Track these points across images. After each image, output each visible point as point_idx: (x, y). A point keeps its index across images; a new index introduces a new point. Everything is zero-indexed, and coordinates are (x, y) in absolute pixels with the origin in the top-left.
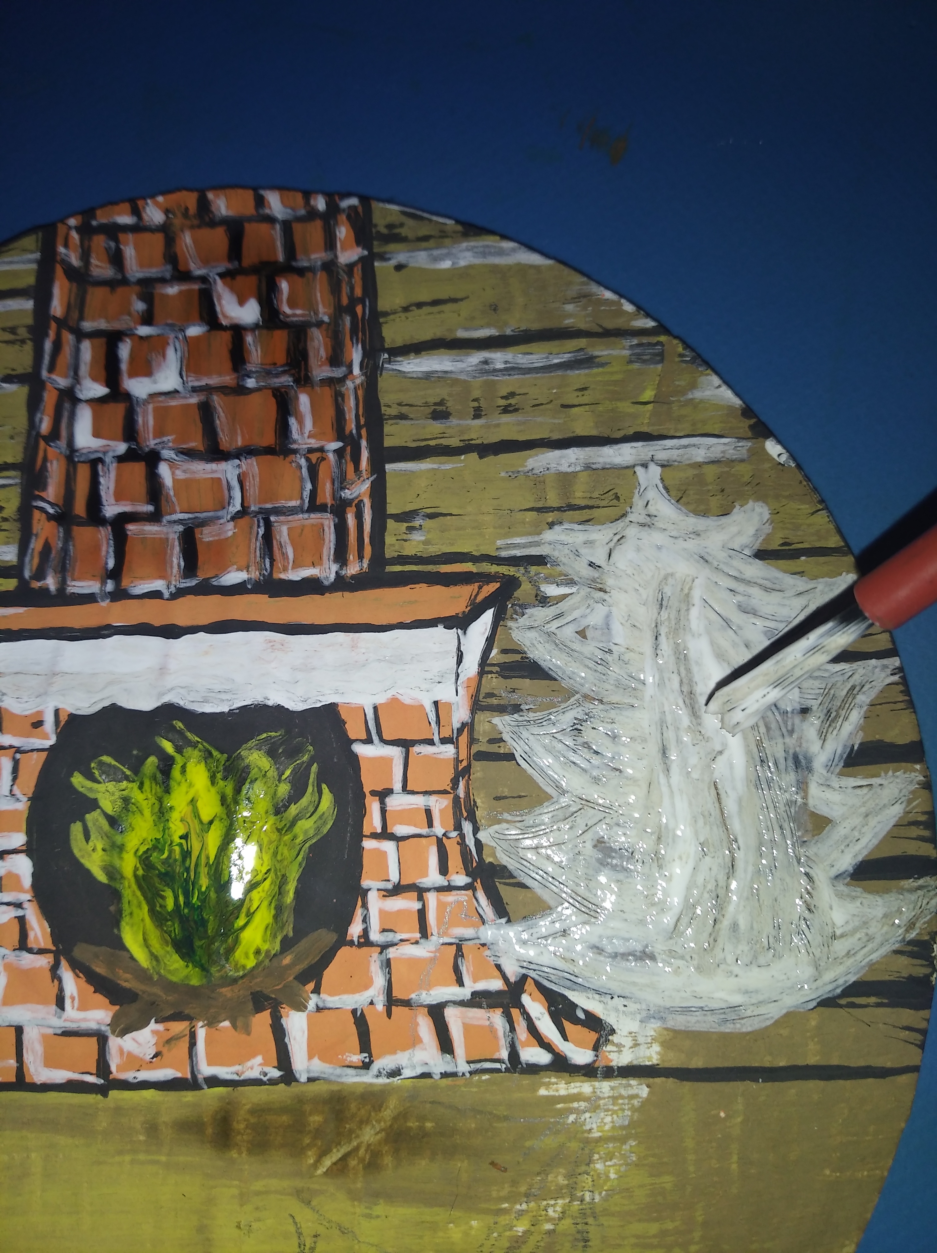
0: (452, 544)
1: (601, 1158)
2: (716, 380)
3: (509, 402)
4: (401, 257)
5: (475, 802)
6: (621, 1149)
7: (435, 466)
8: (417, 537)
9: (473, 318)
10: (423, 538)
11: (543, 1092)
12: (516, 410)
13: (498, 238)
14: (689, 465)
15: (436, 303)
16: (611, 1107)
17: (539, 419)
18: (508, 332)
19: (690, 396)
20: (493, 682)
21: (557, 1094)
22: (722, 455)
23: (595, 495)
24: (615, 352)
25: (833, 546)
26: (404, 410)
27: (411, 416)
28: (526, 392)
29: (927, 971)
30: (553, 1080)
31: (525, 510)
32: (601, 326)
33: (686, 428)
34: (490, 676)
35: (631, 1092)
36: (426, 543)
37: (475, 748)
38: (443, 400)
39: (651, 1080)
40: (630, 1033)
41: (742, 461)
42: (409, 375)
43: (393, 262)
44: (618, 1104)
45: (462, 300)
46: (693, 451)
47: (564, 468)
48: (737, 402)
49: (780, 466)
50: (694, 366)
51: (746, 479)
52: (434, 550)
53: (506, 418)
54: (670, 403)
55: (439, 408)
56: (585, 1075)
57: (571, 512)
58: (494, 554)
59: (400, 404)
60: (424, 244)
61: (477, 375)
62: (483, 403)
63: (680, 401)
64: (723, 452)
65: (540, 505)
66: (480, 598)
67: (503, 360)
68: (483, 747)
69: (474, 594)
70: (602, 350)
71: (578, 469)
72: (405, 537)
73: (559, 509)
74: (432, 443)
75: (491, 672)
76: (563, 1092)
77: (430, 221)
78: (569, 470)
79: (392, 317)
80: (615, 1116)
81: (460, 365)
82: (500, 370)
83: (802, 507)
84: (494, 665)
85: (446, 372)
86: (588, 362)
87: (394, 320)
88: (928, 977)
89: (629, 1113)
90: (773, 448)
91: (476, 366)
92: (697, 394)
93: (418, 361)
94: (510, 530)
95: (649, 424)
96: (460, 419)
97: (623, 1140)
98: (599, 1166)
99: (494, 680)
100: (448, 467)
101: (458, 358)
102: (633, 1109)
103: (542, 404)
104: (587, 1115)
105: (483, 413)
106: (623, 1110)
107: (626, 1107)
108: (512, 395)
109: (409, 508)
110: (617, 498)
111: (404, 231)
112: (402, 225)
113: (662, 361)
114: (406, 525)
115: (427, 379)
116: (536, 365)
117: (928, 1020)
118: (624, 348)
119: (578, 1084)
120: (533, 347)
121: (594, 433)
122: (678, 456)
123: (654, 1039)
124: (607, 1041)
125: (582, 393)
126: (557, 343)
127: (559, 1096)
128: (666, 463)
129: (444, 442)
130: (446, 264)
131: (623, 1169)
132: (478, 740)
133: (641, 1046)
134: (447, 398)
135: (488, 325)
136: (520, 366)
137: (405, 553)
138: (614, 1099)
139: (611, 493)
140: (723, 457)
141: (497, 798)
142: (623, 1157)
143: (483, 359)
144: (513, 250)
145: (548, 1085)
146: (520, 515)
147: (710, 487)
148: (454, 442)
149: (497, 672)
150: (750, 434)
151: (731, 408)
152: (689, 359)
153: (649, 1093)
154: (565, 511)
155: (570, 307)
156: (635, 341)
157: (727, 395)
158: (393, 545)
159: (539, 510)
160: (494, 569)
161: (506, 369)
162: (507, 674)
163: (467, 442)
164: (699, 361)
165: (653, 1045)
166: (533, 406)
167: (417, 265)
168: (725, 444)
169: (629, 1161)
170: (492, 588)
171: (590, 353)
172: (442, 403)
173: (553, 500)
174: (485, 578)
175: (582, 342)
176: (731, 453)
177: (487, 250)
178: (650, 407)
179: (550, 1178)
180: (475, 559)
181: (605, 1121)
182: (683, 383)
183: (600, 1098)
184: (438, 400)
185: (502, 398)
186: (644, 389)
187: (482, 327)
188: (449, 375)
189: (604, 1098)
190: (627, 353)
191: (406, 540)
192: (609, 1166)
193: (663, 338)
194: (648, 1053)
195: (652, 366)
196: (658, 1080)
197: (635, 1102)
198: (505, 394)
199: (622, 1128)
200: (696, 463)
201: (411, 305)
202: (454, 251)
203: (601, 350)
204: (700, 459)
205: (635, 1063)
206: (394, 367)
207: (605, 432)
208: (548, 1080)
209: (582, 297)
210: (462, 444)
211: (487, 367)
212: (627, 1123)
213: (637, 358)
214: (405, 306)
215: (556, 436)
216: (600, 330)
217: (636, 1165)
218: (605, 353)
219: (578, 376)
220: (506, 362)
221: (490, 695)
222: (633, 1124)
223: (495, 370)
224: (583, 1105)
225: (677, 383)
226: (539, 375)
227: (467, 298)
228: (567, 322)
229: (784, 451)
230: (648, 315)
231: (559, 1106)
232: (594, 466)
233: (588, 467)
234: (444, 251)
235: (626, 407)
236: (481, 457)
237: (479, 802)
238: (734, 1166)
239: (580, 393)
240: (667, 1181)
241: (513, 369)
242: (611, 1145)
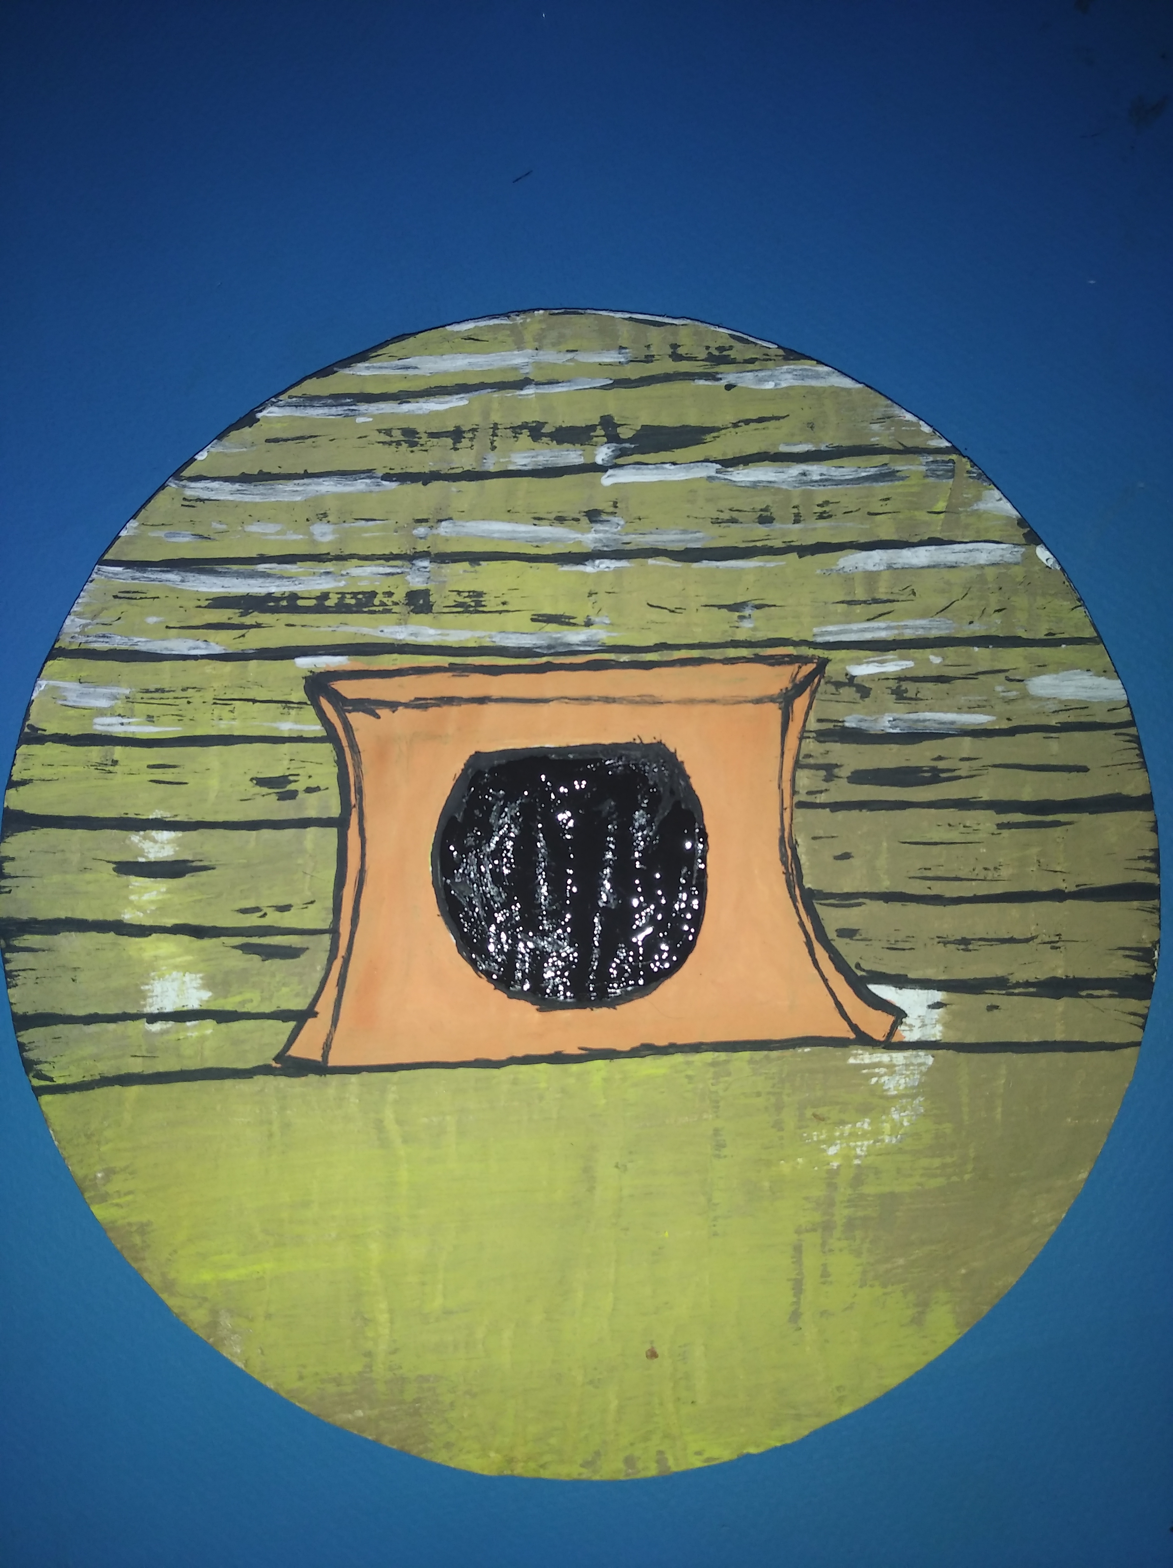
0: (776, 631)
1: (896, 1110)
2: (997, 494)
3: (824, 509)
4: (731, 378)
5: (796, 842)
6: (912, 1104)
7: (761, 564)
8: (747, 624)
9: (793, 435)
10: (751, 626)
11: (852, 1061)
12: (830, 516)
13: (815, 362)
14: (974, 566)
15: (761, 420)
16: (904, 1072)
17: (849, 524)
18: (823, 448)
19: (975, 507)
20: (810, 746)
21: (862, 1062)
22: (1001, 558)
23: (896, 590)
24: (913, 468)
25: (1088, 636)
26: (735, 515)
27: (740, 520)
28: (837, 501)
29: (1150, 971)
30: (860, 1052)
31: (838, 602)
32: (902, 445)
33: (971, 535)
34: (808, 740)
35: (920, 1060)
36: (754, 629)
37: (796, 799)
38: (768, 506)
39: (935, 1052)
40: (919, 1017)
41: (1017, 564)
42: (739, 484)
43: (724, 382)
44: (909, 1070)
45: (784, 417)
46: (976, 554)
47: (870, 567)
48: (1014, 513)
49: (1047, 569)
50: (980, 481)
51: (1020, 579)
52: (761, 635)
53: (822, 523)
54: (959, 513)
55: (764, 514)
56: (884, 1048)
57: (876, 605)
58: (810, 639)
59: (731, 510)
60: (750, 367)
61: (797, 485)
62: (802, 511)
63: (967, 511)
64: (1002, 556)
65: (849, 599)
66: (800, 676)
67: (819, 472)
68: (803, 797)
69: (795, 673)
70: (903, 465)
71: (882, 568)
72: (737, 624)
73: (865, 602)
74: (759, 544)
75: (809, 737)
76: (867, 1061)
77: (756, 344)
78: (875, 569)
79: (723, 431)
80: (907, 1079)
81: (783, 476)
82: (816, 481)
83: (1065, 603)
84: (811, 731)
85: (770, 482)
86: (890, 475)
87: (725, 434)
88: (1148, 977)
89: (918, 1076)
90: (1042, 554)
91: (795, 477)
92: (981, 506)
93: (745, 471)
94: (825, 619)
95: (942, 531)
96: (783, 523)
97: (914, 1097)
98: (896, 1116)
99: (812, 744)
100: (772, 565)
101: (781, 470)
102: (922, 1074)
103: (851, 512)
104: (886, 1078)
105: (802, 519)
106: (914, 1074)
107: (916, 1072)
108: (827, 503)
109: (739, 600)
110: (914, 594)
111: (732, 354)
112: (731, 348)
113: (952, 477)
114: (737, 614)
115: (754, 488)
116: (847, 477)
117: (1149, 1008)
118: (921, 465)
119: (879, 1055)
120: (844, 461)
121: (895, 537)
122: (964, 558)
123: (938, 1021)
124: (902, 1023)
125: (886, 502)
126: (864, 458)
127: (865, 1064)
128: (954, 565)
129: (769, 543)
130: (770, 385)
131: (914, 1117)
132: (798, 792)
133: (928, 1027)
134: (771, 505)
135: (807, 442)
136: (834, 478)
137: (737, 638)
138: (907, 1066)
139: (908, 589)
140: (1002, 560)
141: (814, 838)
142: (913, 1109)
143: (801, 472)
144: (828, 374)
145: (856, 1056)
146: (832, 608)
147: (990, 586)
148: (777, 544)
149: (813, 738)
150: (1024, 541)
151: (1009, 518)
152: (975, 475)
153: (934, 1061)
154: (870, 604)
155: (876, 427)
156: (931, 459)
157: (1007, 508)
158: (726, 631)
159: (850, 603)
160: (810, 652)
161: (821, 480)
162: (822, 739)
163: (788, 544)
164: (984, 477)
165: (937, 1026)
166: (845, 513)
167: (743, 385)
168: (1003, 549)
169: (918, 1113)
170: (811, 667)
171: (893, 468)
172: (765, 510)
173: (860, 594)
174: (803, 660)
175: (885, 458)
176: (1008, 557)
177: (805, 373)
178: (942, 516)
179: (859, 1124)
180: (795, 644)
181: (900, 1082)
182: (969, 496)
183: (895, 1066)
184: (764, 507)
185: (818, 505)
186: (937, 501)
187: (801, 443)
188: (772, 485)
189: (899, 1065)
190: (924, 468)
191: (738, 627)
192: (903, 1116)
193: (954, 457)
194: (933, 1032)
195: (944, 481)
196: (940, 1052)
197: (924, 1069)
198: (821, 502)
199: (913, 1087)
200: (980, 565)
201: (739, 422)
202: (776, 373)
203: (901, 465)
204: (982, 562)
205: (924, 1039)
206: (726, 477)
207: (905, 537)
208: (855, 1052)
209: (886, 418)
210: (784, 545)
211: (804, 478)
212: (916, 1084)
213: (933, 473)
214: (735, 422)
215: (862, 540)
216: (901, 448)
217: (924, 1115)
218: (905, 468)
219: (882, 488)
220: (821, 475)
221: (809, 756)
222: (922, 1084)
223: (812, 481)
224: (883, 1070)
225: (965, 496)
226: (849, 486)
227: (788, 416)
228: (872, 440)
229: (1051, 556)
230: (943, 436)
231: (864, 1071)
232: (895, 566)
233: (890, 567)
234: (769, 373)
235: (922, 516)
236: (800, 557)
237: (799, 841)
238: (999, 1117)
239: (884, 503)
240: (947, 1127)
241: (826, 480)
242: (904, 1101)
